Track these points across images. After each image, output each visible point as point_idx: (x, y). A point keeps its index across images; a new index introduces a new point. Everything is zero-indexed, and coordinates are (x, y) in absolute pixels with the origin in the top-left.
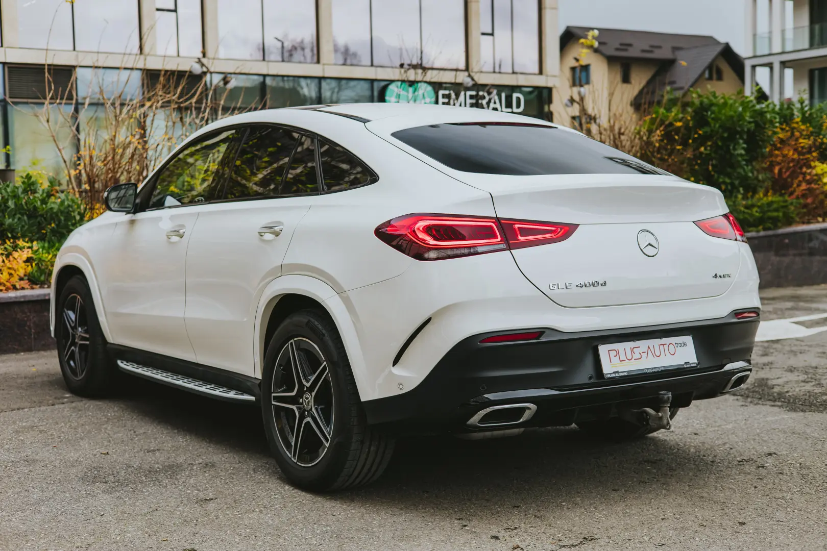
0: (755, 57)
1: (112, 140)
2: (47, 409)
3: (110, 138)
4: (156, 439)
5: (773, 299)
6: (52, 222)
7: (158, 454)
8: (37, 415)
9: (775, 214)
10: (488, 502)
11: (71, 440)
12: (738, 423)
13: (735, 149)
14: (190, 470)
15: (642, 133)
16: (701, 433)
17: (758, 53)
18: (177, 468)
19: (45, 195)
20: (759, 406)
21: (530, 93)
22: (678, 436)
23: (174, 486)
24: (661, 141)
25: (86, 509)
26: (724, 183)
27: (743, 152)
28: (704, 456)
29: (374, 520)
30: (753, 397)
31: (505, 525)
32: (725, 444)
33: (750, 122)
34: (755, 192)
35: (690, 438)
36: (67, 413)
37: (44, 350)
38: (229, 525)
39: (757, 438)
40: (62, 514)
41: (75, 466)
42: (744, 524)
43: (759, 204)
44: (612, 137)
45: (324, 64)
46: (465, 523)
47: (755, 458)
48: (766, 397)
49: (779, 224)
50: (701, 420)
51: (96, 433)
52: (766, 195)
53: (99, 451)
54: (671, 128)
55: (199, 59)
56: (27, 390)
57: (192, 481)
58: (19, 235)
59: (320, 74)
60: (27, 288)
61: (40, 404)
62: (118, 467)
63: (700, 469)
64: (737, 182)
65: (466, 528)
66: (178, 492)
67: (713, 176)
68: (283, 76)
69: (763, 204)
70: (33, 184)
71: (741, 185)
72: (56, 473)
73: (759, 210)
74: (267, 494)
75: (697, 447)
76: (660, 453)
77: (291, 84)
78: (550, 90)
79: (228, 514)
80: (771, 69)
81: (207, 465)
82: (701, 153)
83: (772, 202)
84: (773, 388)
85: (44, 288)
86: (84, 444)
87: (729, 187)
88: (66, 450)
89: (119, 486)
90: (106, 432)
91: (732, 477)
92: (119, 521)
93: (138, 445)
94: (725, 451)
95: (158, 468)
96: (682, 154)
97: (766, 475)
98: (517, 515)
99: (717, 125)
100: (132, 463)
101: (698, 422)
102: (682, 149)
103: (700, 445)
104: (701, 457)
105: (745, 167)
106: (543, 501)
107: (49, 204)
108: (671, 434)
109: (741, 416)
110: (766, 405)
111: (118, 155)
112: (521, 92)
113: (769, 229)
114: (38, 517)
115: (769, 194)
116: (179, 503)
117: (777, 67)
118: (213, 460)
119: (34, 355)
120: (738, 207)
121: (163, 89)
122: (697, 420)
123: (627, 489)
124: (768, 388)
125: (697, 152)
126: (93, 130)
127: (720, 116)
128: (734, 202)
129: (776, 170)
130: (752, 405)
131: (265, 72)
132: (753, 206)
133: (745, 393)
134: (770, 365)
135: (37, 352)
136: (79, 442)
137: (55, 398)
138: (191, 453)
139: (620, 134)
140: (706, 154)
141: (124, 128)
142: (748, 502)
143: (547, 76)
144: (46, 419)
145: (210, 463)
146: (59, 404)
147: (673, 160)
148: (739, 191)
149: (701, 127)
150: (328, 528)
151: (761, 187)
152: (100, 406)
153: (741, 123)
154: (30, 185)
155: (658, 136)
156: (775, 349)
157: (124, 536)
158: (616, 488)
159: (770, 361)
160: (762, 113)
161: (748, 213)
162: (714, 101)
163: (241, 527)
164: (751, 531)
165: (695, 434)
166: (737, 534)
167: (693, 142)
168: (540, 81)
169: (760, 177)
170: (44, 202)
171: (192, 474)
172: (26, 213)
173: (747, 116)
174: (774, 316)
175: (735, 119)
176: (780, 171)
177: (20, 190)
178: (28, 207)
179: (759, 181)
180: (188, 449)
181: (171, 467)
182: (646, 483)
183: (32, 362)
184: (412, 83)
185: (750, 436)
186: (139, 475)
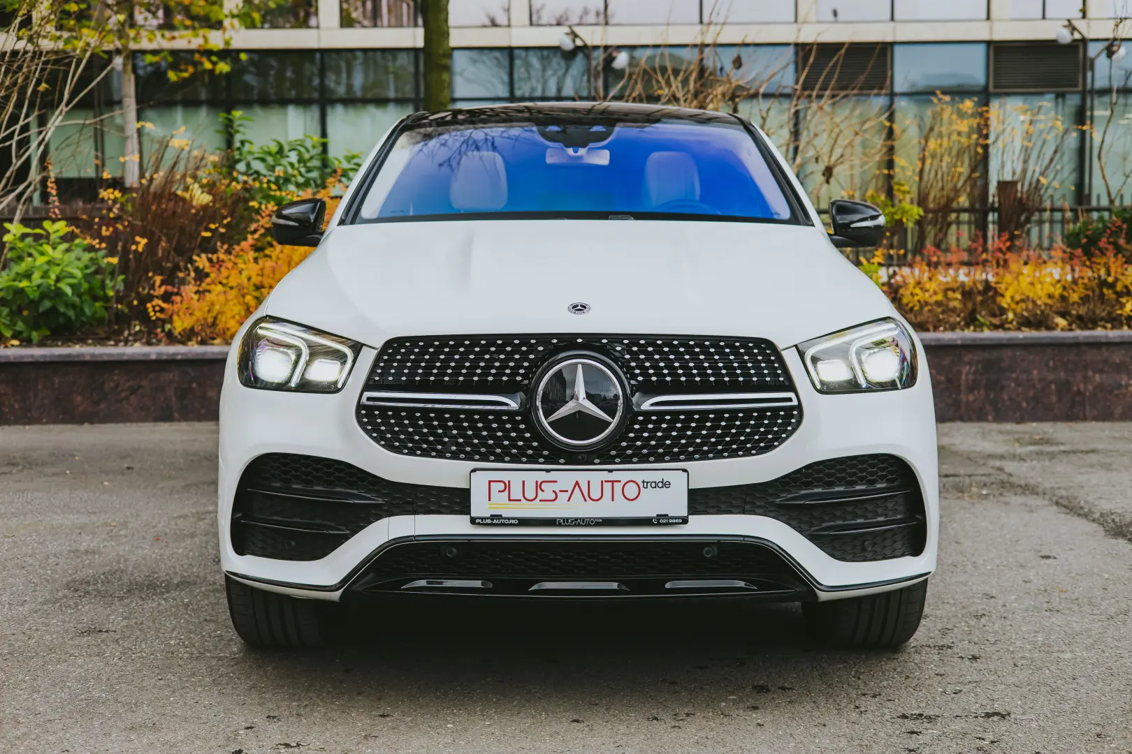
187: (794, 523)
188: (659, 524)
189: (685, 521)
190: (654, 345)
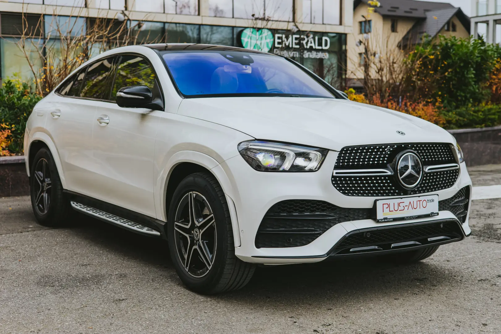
0: (477, 17)
1: (64, 60)
2: (17, 235)
3: (64, 59)
4: (88, 257)
5: (491, 171)
6: (25, 112)
7: (88, 267)
8: (10, 239)
9: (493, 117)
10: (310, 306)
11: (32, 256)
12: (476, 254)
13: (467, 74)
14: (110, 279)
15: (408, 63)
16: (451, 260)
17: (480, 15)
18: (101, 277)
19: (20, 95)
20: (489, 242)
21: (334, 37)
22: (436, 262)
23: (98, 290)
24: (420, 68)
25: (38, 305)
26: (460, 96)
27: (473, 76)
28: (455, 276)
29: (233, 317)
30: (484, 237)
31: (323, 323)
32: (468, 268)
33: (477, 57)
34: (480, 102)
35: (445, 264)
36: (30, 238)
37: (18, 196)
38: (135, 318)
39: (489, 264)
40: (22, 308)
41: (33, 275)
42: (486, 325)
43: (483, 110)
44: (388, 65)
45: (202, 16)
46: (295, 320)
47: (489, 278)
48: (493, 236)
49: (496, 123)
50: (451, 251)
51: (48, 252)
52: (486, 104)
53: (50, 265)
54: (426, 60)
55: (123, 11)
56: (5, 222)
57: (111, 286)
58: (3, 120)
59: (200, 23)
60: (8, 155)
61: (13, 232)
62: (61, 276)
63: (453, 285)
64: (468, 96)
65: (296, 324)
66: (101, 294)
67: (453, 91)
68: (176, 23)
69: (485, 110)
70: (13, 87)
71: (471, 97)
72: (21, 279)
73: (482, 114)
74: (161, 297)
75: (450, 270)
76: (425, 274)
77: (181, 29)
78: (346, 35)
79: (134, 311)
80: (488, 24)
81: (121, 275)
82: (445, 76)
83: (491, 109)
84: (497, 231)
85: (18, 155)
86: (41, 260)
87: (464, 99)
88: (28, 263)
89: (62, 289)
90: (55, 252)
91: (475, 292)
92: (60, 313)
93: (76, 261)
94: (469, 273)
95: (89, 277)
96: (433, 76)
97: (498, 291)
98: (330, 315)
99: (457, 58)
100: (71, 273)
101: (449, 253)
102: (433, 73)
103: (452, 268)
104: (453, 277)
105: (474, 86)
106: (348, 306)
107: (22, 101)
108: (432, 261)
109: (477, 250)
110: (493, 242)
111: (68, 70)
112: (328, 36)
113: (489, 126)
114: (7, 310)
115: (489, 104)
116: (101, 302)
117: (491, 23)
118: (125, 272)
119: (11, 199)
120: (469, 112)
121: (98, 28)
122: (448, 251)
123: (404, 298)
124: (494, 230)
125: (443, 75)
126: (52, 53)
127: (459, 52)
128: (467, 108)
129: (494, 88)
130: (484, 242)
131: (165, 21)
132: (479, 111)
133: (478, 234)
134: (493, 215)
135: (13, 197)
136: (37, 258)
137: (23, 228)
138: (111, 267)
139: (394, 63)
140: (449, 77)
141: (73, 53)
142: (487, 310)
143: (345, 26)
144: (16, 242)
145: (123, 274)
146: (25, 232)
147: (428, 80)
148: (469, 101)
149: (446, 60)
150: (202, 322)
151: (484, 99)
152: (53, 234)
153: (472, 57)
154: (10, 88)
155: (418, 64)
156: (496, 204)
157: (63, 324)
158: (397, 298)
159: (493, 212)
160: (485, 51)
161: (475, 116)
162: (455, 42)
163: (143, 320)
164: (491, 331)
165: (448, 261)
166: (482, 332)
167: (441, 68)
168: (340, 30)
169: (484, 92)
170: (19, 99)
171: (111, 282)
172: (7, 107)
173: (476, 53)
174: (493, 183)
175: (468, 54)
176: (497, 89)
177: (4, 91)
178: (9, 103)
179: (483, 95)
180: (109, 264)
181: (97, 276)
182: (417, 294)
183: (10, 204)
184: (259, 29)
185: (485, 263)
186: (76, 282)
188: (432, 216)
189: (438, 214)
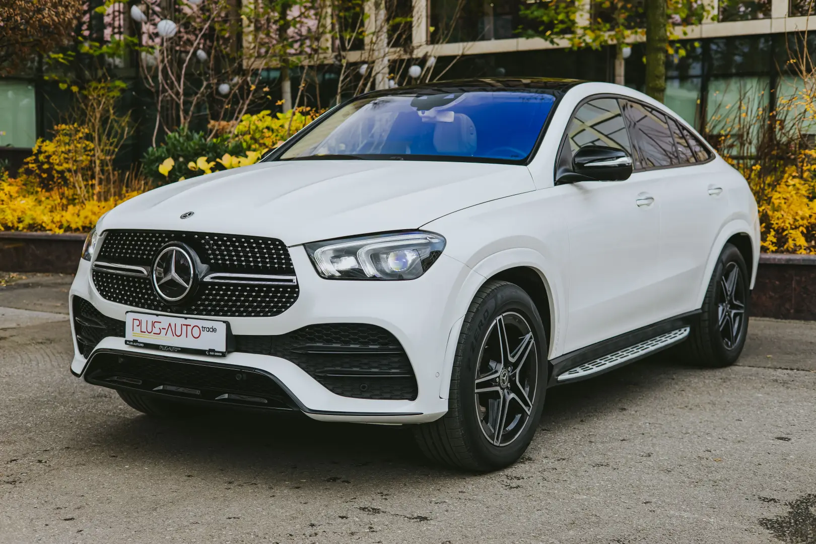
187: (304, 365)
188: (210, 356)
189: (223, 355)
190: (222, 240)
